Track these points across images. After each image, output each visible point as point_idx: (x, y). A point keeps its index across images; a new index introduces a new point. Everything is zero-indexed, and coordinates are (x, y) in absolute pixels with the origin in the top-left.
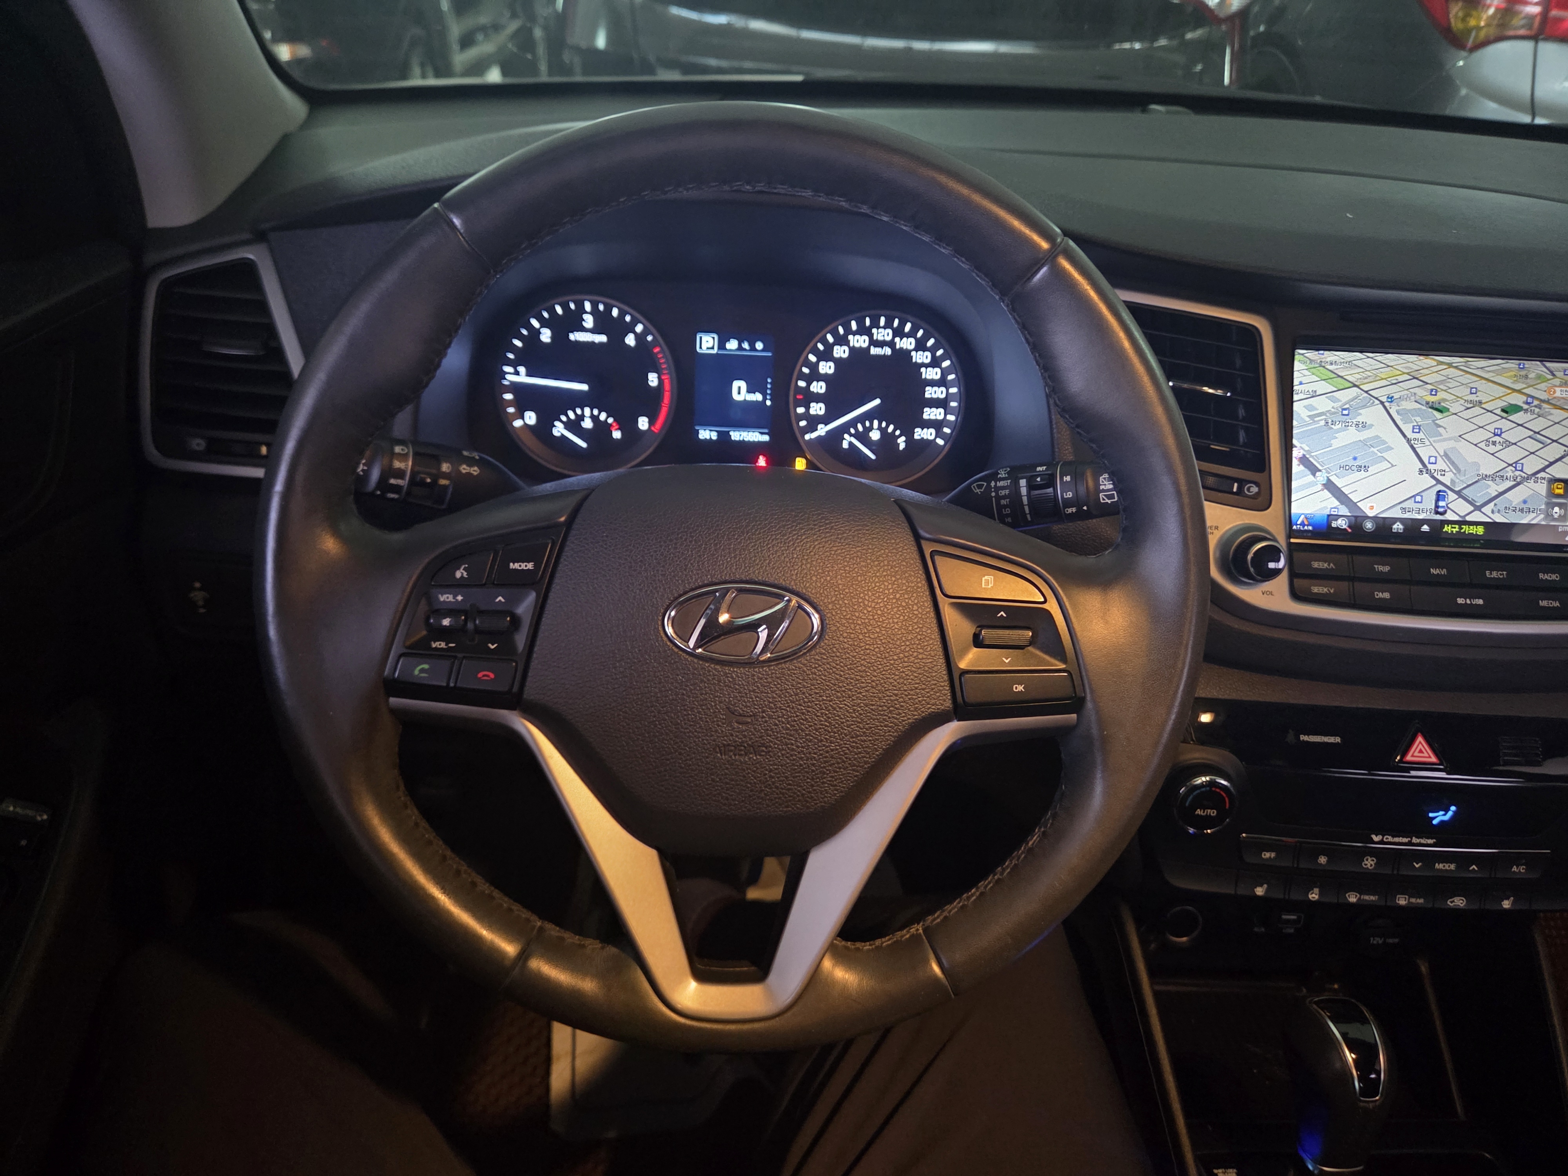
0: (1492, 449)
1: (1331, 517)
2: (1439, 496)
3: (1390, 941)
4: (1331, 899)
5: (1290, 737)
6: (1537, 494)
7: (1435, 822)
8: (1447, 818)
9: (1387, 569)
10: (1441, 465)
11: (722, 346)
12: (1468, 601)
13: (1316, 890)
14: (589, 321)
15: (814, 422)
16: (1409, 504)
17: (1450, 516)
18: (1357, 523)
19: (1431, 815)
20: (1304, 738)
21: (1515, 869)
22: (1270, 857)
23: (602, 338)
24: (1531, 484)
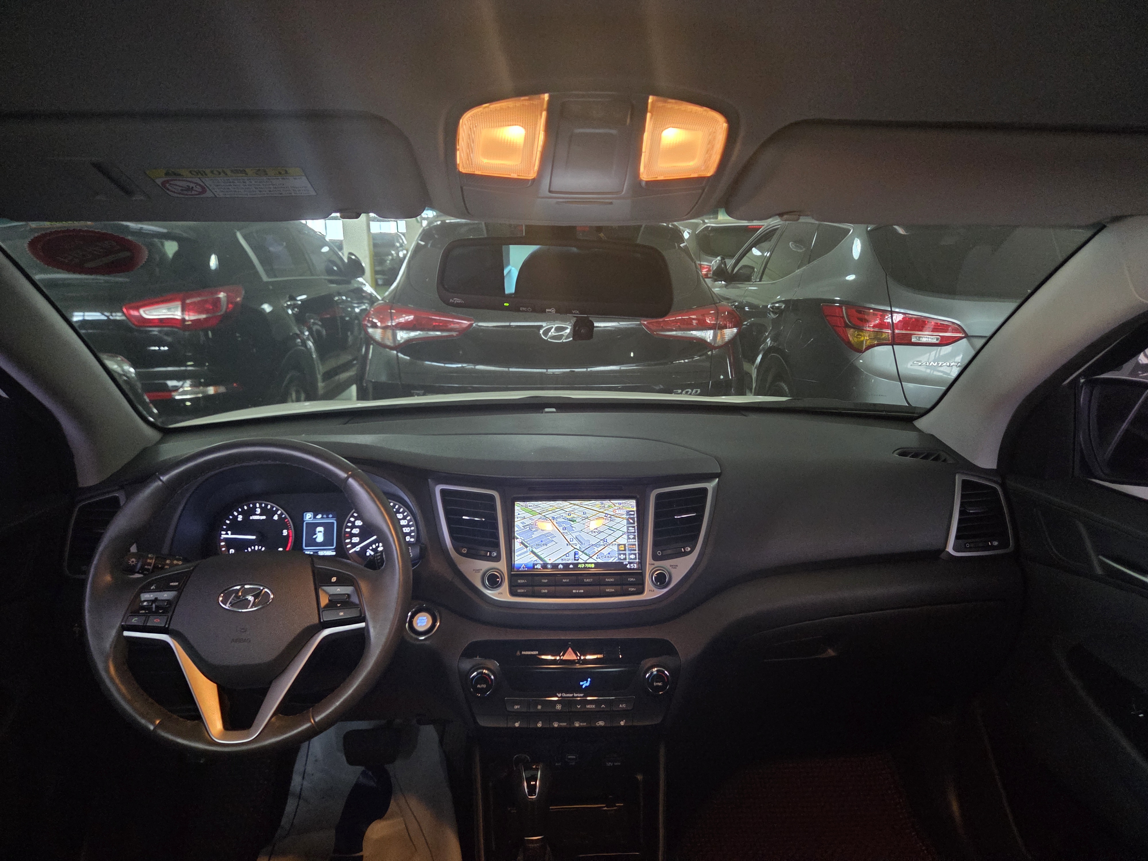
0: (594, 534)
1: (534, 565)
2: (575, 554)
3: (616, 764)
4: (547, 726)
5: (518, 653)
6: (613, 550)
7: (584, 687)
8: (588, 684)
9: (546, 581)
10: (575, 542)
11: (315, 517)
12: (577, 591)
13: (540, 722)
14: (258, 511)
15: (354, 545)
16: (564, 557)
17: (580, 561)
18: (545, 566)
19: (581, 683)
20: (523, 653)
21: (621, 706)
22: (518, 708)
23: (264, 517)
24: (611, 547)
